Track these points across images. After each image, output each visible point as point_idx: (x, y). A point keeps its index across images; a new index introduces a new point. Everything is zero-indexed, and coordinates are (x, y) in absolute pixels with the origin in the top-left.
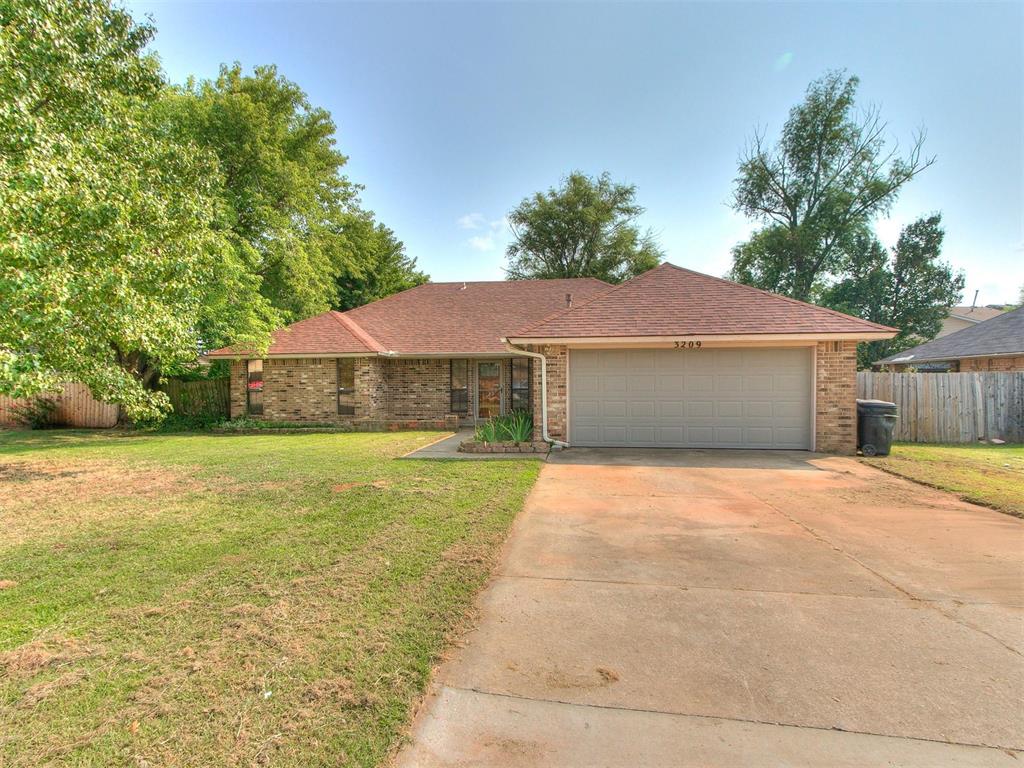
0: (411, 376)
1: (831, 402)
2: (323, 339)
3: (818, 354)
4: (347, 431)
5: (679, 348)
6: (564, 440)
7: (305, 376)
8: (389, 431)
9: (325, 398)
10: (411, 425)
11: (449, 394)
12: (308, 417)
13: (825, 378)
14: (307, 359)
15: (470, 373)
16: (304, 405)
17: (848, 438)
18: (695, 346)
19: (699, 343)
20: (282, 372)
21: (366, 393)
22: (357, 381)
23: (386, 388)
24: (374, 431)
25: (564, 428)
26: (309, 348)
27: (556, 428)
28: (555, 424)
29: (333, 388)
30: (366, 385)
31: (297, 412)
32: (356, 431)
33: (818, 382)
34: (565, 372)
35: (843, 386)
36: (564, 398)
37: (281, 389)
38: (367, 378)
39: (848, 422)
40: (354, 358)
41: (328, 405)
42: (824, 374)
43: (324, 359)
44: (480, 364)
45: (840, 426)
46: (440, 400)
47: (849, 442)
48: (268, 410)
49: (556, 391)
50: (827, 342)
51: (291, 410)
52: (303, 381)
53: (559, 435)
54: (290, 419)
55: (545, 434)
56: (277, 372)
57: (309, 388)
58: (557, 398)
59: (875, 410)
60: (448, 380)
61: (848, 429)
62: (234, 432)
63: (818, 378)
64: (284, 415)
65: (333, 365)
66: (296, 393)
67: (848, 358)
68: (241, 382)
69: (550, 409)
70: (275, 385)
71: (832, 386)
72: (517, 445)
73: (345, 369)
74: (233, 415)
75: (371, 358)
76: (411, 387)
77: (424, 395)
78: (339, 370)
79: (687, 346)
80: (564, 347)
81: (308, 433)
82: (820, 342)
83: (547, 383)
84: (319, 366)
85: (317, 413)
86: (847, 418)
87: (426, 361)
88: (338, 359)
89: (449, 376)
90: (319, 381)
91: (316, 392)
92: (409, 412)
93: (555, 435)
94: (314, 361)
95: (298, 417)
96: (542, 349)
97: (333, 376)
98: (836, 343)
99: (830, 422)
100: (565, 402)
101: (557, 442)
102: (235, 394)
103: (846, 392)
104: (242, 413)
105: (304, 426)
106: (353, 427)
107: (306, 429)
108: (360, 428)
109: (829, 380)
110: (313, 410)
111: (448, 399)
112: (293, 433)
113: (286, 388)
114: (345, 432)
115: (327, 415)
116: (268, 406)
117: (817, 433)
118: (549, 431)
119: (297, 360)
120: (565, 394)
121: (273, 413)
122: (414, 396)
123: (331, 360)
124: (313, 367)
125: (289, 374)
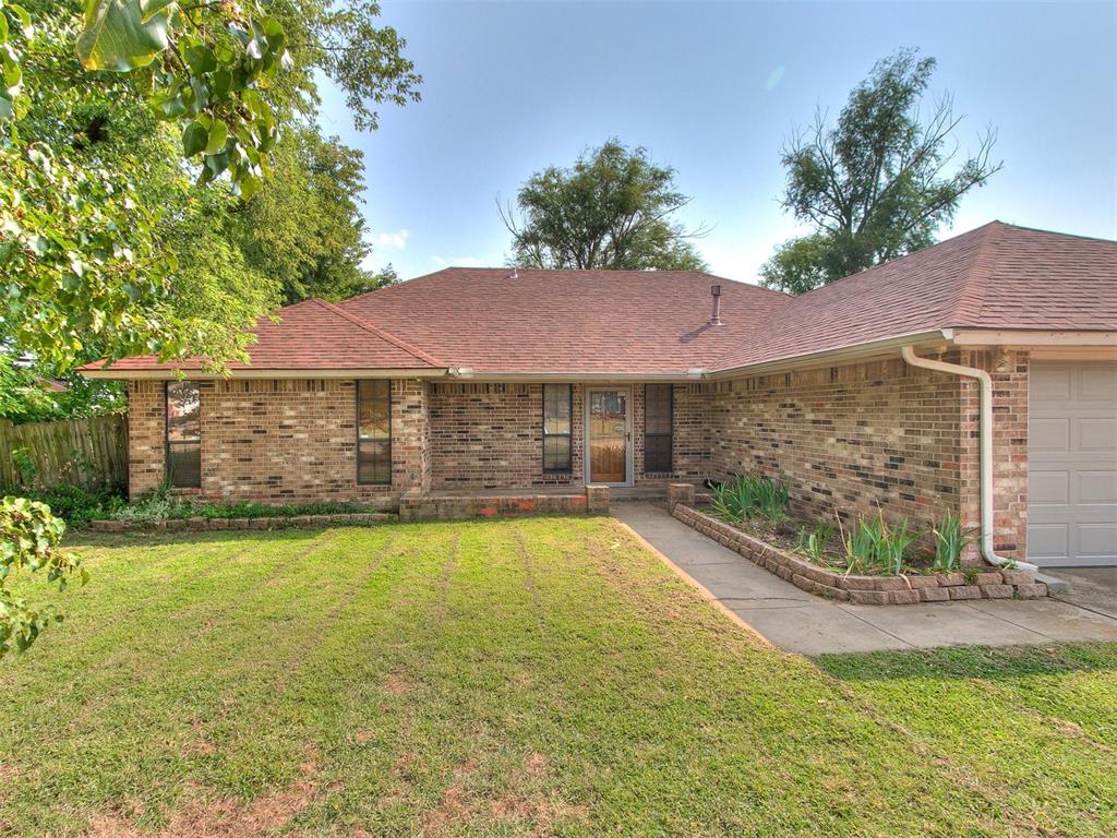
0: (473, 412)
7: (292, 413)
9: (334, 456)
11: (539, 443)
12: (299, 491)
14: (295, 381)
15: (576, 408)
16: (289, 467)
20: (243, 404)
21: (415, 444)
22: (397, 422)
29: (348, 435)
31: (273, 481)
37: (240, 437)
38: (416, 416)
40: (390, 381)
41: (337, 467)
43: (333, 380)
44: (592, 393)
46: (524, 453)
48: (211, 479)
51: (260, 478)
52: (286, 422)
54: (260, 495)
56: (229, 404)
57: (301, 436)
60: (539, 419)
64: (245, 488)
65: (349, 393)
66: (272, 446)
68: (153, 423)
70: (229, 431)
73: (373, 396)
74: (135, 490)
75: (424, 380)
76: (474, 431)
77: (498, 445)
78: (359, 400)
84: (321, 394)
85: (317, 482)
88: (357, 381)
89: (540, 413)
90: (322, 422)
92: (471, 475)
94: (310, 384)
95: (275, 491)
97: (348, 412)
102: (139, 449)
104: (155, 484)
107: (308, 518)
110: (306, 477)
111: (539, 452)
113: (251, 436)
115: (335, 487)
116: (214, 471)
119: (274, 381)
121: (222, 481)
122: (481, 448)
123: (345, 383)
124: (307, 395)
125: (258, 409)
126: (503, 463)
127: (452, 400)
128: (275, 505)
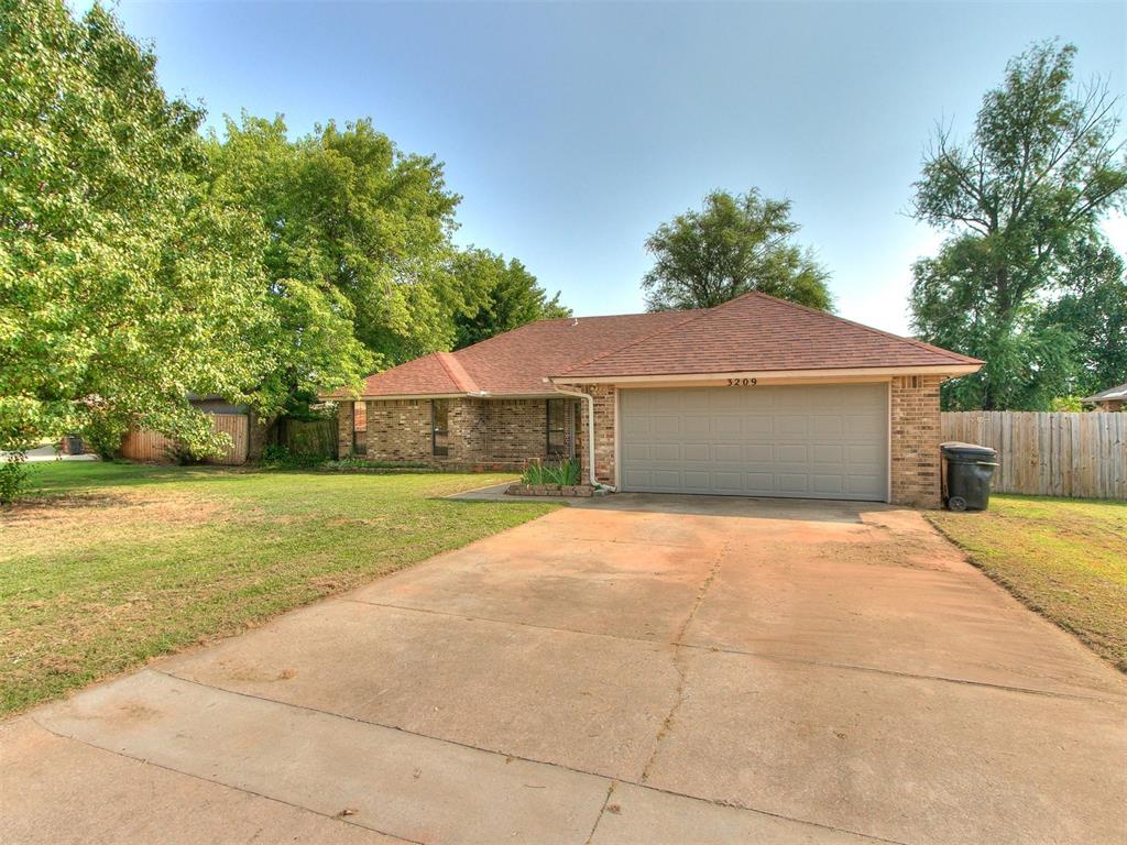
0: (508, 417)
1: (908, 447)
2: (420, 380)
3: (893, 391)
4: (436, 471)
5: (733, 386)
6: (612, 484)
7: (404, 417)
8: (474, 472)
9: (422, 440)
10: (496, 467)
11: (545, 436)
12: (404, 457)
13: (901, 418)
14: (405, 400)
15: (566, 414)
16: (402, 446)
17: (931, 489)
18: (750, 383)
19: (754, 381)
20: (384, 413)
21: (459, 434)
22: (450, 422)
23: (484, 429)
24: (461, 473)
25: (613, 471)
26: (406, 390)
27: (604, 471)
28: (603, 467)
29: (428, 429)
30: (460, 426)
31: (396, 452)
32: (444, 472)
33: (893, 423)
34: (613, 413)
35: (924, 428)
36: (611, 439)
37: (382, 429)
38: (459, 419)
39: (930, 470)
40: (447, 399)
41: (424, 446)
42: (900, 414)
43: (421, 400)
45: (919, 474)
46: (536, 442)
47: (932, 493)
48: (370, 450)
49: (603, 432)
50: (903, 377)
51: (391, 451)
52: (401, 422)
53: (607, 479)
54: (388, 459)
55: (593, 477)
56: (379, 413)
57: (408, 429)
58: (604, 440)
59: (965, 456)
60: (545, 421)
61: (931, 477)
62: (336, 471)
63: (893, 419)
64: (384, 455)
65: (429, 406)
66: (395, 434)
67: (929, 395)
68: (348, 423)
69: (597, 452)
70: (378, 426)
71: (909, 428)
72: (559, 488)
73: (439, 410)
74: (340, 455)
75: (463, 399)
76: (508, 427)
77: (521, 436)
78: (434, 408)
79: (741, 383)
80: (611, 386)
81: (400, 473)
82: (895, 378)
83: (595, 425)
84: (416, 407)
85: (414, 453)
86: (929, 465)
87: (523, 401)
88: (433, 401)
89: (545, 416)
90: (416, 422)
91: (413, 431)
92: (507, 455)
93: (603, 479)
94: (411, 402)
95: (396, 458)
96: (587, 389)
97: (429, 418)
98: (914, 378)
99: (907, 470)
100: (613, 444)
101: (604, 486)
102: (343, 435)
103: (927, 435)
104: (348, 452)
105: (399, 466)
106: (441, 468)
108: (447, 469)
109: (906, 420)
110: (410, 451)
111: (544, 441)
112: (386, 473)
113: (387, 429)
114: (435, 472)
115: (422, 455)
116: (371, 447)
117: (893, 483)
118: (596, 475)
119: (397, 401)
120: (612, 436)
121: (375, 454)
122: (511, 438)
123: (426, 401)
124: (410, 408)
125: (389, 416)
126: (525, 448)
127: (497, 410)
128: (399, 463)
